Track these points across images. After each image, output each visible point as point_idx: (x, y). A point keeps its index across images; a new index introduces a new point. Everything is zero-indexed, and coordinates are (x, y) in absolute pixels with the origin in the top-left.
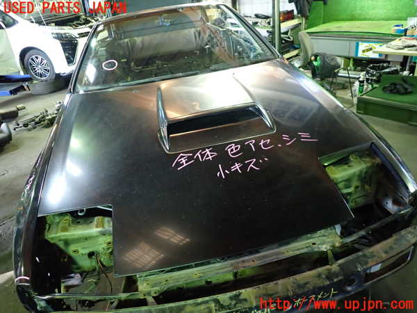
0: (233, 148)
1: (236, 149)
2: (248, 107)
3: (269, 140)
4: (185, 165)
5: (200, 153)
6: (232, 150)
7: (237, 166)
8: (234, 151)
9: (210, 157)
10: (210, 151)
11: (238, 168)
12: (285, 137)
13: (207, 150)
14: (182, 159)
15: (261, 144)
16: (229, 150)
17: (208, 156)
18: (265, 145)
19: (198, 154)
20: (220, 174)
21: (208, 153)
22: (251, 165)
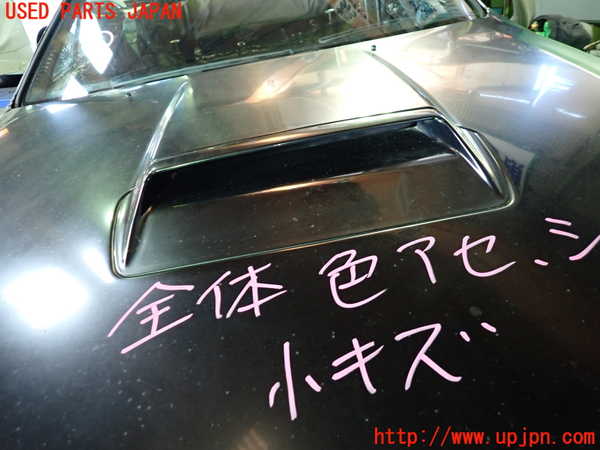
0: (351, 265)
1: (362, 269)
2: (413, 122)
3: (492, 239)
4: (155, 333)
5: (224, 286)
6: (344, 277)
7: (359, 356)
8: (354, 282)
9: (256, 304)
10: (261, 278)
11: (361, 364)
12: (560, 227)
13: (252, 272)
14: (153, 306)
15: (463, 251)
16: (334, 274)
17: (248, 299)
18: (478, 258)
19: (216, 288)
20: (282, 394)
21: (254, 284)
22: (422, 356)
